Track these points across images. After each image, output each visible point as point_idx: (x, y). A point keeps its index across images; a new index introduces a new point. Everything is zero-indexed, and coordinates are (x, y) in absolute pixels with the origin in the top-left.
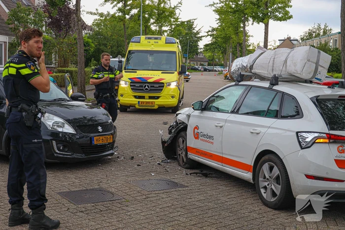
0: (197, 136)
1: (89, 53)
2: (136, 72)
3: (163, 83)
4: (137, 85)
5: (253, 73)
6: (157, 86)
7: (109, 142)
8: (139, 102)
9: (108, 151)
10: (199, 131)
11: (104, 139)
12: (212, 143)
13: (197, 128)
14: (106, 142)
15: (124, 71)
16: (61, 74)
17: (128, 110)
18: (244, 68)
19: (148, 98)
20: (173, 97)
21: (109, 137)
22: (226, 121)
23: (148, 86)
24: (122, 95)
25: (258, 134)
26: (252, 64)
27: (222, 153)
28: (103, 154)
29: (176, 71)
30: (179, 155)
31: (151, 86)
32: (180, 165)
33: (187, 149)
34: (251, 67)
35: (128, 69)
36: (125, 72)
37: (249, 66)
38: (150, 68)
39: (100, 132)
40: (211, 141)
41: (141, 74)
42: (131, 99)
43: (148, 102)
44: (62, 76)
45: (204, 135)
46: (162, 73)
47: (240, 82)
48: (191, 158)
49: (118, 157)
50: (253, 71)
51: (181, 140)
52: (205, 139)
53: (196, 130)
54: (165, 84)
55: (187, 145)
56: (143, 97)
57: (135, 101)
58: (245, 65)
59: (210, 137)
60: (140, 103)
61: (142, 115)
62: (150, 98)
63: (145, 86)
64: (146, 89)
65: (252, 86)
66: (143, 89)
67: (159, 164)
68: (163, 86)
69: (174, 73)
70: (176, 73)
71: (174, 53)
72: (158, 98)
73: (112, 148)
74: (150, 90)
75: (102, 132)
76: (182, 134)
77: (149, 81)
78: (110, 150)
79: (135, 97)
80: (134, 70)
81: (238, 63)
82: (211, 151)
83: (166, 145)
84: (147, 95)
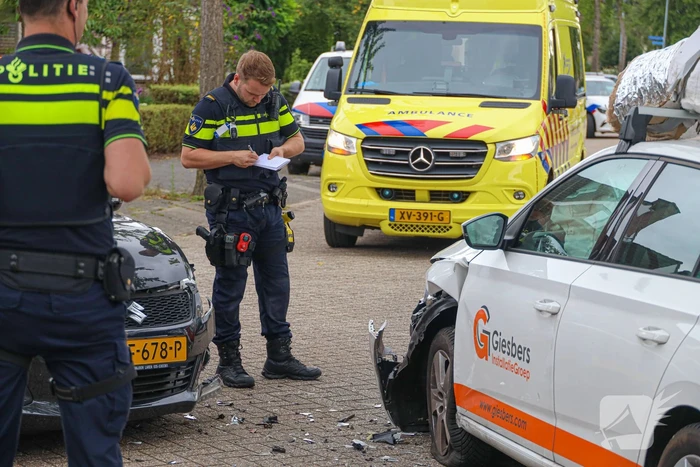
0: (483, 346)
1: (278, 31)
2: (387, 102)
3: (483, 144)
4: (386, 149)
5: (687, 111)
6: (461, 152)
7: (171, 358)
8: (392, 211)
9: (174, 391)
10: (489, 327)
11: (151, 349)
12: (525, 374)
13: (483, 315)
14: (158, 359)
15: (344, 98)
16: (163, 107)
17: (360, 240)
18: (656, 91)
19: (426, 196)
20: (519, 195)
21: (170, 342)
22: (570, 291)
23: (427, 155)
24: (332, 187)
25: (661, 344)
26: (682, 77)
27: (555, 415)
28: (155, 404)
29: (537, 97)
30: (435, 414)
31: (438, 154)
32: (434, 455)
33: (453, 394)
34: (680, 89)
35: (363, 91)
36: (350, 101)
37: (672, 81)
38: (442, 88)
39: (134, 324)
40: (522, 364)
41: (404, 108)
42: (364, 202)
43: (426, 214)
44: (163, 113)
45: (503, 344)
46: (483, 105)
47: (631, 142)
48: (467, 428)
49: (222, 417)
50: (684, 102)
51: (440, 358)
52: (508, 358)
53: (481, 321)
54: (491, 147)
55: (456, 381)
56: (409, 195)
57: (378, 208)
58: (661, 78)
59: (521, 352)
60: (398, 215)
61: (402, 261)
62: (435, 196)
63: (416, 154)
64: (421, 165)
65: (667, 160)
66: (408, 166)
67: (358, 447)
68: (484, 155)
69: (526, 105)
70: (536, 106)
71: (536, 31)
72: (463, 196)
73: (188, 384)
74: (436, 168)
75: (145, 323)
76: (443, 335)
77: (431, 134)
78: (183, 388)
79: (381, 193)
80: (381, 96)
81: (639, 74)
82: (522, 403)
83: (391, 376)
84: (422, 187)
